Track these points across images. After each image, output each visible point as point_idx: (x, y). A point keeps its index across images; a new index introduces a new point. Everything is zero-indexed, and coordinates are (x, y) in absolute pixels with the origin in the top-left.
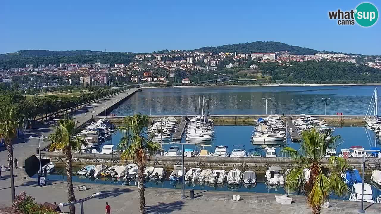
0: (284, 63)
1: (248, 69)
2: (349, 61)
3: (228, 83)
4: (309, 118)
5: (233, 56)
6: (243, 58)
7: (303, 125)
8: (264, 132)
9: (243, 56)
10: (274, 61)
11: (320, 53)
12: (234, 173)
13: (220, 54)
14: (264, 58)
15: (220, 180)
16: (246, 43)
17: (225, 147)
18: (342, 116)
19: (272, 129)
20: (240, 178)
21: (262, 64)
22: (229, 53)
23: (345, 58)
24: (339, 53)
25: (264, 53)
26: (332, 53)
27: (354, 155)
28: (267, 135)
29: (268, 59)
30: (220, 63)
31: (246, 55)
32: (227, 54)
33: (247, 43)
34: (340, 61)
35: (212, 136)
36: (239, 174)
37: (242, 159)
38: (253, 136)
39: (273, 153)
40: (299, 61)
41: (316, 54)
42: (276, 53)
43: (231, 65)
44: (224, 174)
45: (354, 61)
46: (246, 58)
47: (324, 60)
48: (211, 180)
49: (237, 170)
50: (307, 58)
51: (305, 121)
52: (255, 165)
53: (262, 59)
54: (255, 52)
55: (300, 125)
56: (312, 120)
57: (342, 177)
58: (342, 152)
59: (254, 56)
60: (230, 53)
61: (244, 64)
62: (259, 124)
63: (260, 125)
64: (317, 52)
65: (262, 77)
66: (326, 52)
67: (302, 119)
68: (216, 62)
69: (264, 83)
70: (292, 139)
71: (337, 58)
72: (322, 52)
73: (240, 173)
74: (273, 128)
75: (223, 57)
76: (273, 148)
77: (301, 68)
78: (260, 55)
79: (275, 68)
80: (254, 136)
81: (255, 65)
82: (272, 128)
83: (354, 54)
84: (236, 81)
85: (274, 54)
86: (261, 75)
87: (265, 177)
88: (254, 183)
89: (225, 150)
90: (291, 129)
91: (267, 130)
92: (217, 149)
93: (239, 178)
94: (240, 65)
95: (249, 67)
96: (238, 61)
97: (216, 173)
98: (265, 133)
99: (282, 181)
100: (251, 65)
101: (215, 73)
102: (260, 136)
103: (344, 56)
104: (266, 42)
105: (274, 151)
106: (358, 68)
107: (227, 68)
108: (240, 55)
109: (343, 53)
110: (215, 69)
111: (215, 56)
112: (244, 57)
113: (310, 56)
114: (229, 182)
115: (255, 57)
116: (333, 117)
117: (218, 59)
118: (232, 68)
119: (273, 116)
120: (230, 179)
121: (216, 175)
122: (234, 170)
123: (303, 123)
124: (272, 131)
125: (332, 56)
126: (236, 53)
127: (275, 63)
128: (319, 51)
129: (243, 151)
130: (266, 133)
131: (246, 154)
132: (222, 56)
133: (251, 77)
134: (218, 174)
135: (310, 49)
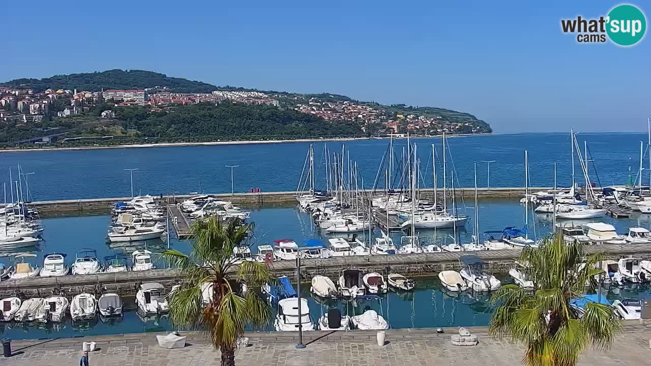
0: (160, 107)
1: (98, 119)
2: (268, 104)
3: (62, 144)
4: (207, 198)
5: (72, 95)
6: (89, 100)
7: (197, 210)
8: (129, 226)
9: (88, 95)
10: (143, 105)
11: (220, 90)
12: (82, 301)
13: (46, 92)
14: (125, 99)
15: (57, 315)
16: (94, 72)
17: (61, 256)
18: (260, 194)
19: (143, 219)
20: (94, 309)
21: (121, 109)
22: (64, 90)
23: (261, 99)
24: (252, 90)
25: (125, 90)
26: (241, 89)
27: (280, 254)
28: (135, 231)
29: (132, 101)
30: (47, 107)
31: (94, 94)
32: (60, 91)
33: (96, 72)
34: (253, 103)
35: (39, 237)
36: (92, 301)
37: (94, 278)
38: (109, 234)
39: (147, 261)
40: (186, 104)
41: (214, 92)
42: (146, 90)
43: (67, 112)
44: (63, 304)
45: (275, 103)
46: (94, 99)
47: (227, 102)
48: (40, 316)
49: (88, 295)
50: (199, 98)
51: (200, 203)
52: (118, 285)
53: (123, 101)
54: (109, 89)
55: (193, 210)
56: (211, 201)
57: (264, 291)
58: (261, 250)
59: (108, 96)
60: (66, 91)
61: (90, 109)
62: (118, 212)
63: (119, 215)
64: (216, 89)
65: (123, 133)
66: (231, 88)
67: (194, 200)
68: (40, 106)
69: (126, 142)
70: (179, 235)
71: (249, 98)
72: (224, 88)
73: (93, 299)
74: (145, 218)
75: (53, 97)
76: (146, 251)
77: (189, 116)
78: (118, 93)
79: (144, 116)
80: (111, 233)
81: (110, 111)
82: (141, 219)
83: (276, 92)
84: (77, 139)
85: (143, 93)
86: (122, 129)
87: (136, 302)
88: (120, 314)
89: (62, 261)
90: (176, 217)
91: (134, 222)
92: (47, 261)
93: (92, 308)
94: (83, 111)
95: (100, 115)
96: (80, 104)
97: (50, 303)
98: (131, 227)
99: (165, 307)
100: (103, 112)
101: (37, 125)
102: (122, 233)
103: (261, 94)
104: (128, 71)
105: (149, 257)
106: (282, 114)
107: (59, 118)
108: (83, 94)
109: (259, 90)
110: (38, 119)
111: (38, 95)
112: (91, 97)
113: (203, 95)
114: (73, 317)
115: (110, 97)
116: (245, 196)
117: (44, 102)
118: (68, 117)
119: (141, 198)
120: (76, 311)
121: (48, 307)
122: (82, 295)
123: (196, 207)
124: (142, 222)
125: (241, 95)
126: (75, 90)
127: (144, 107)
128: (219, 87)
129: (95, 260)
130: (133, 228)
131: (101, 265)
132: (50, 96)
133: (103, 133)
134: (53, 305)
135: (204, 84)
